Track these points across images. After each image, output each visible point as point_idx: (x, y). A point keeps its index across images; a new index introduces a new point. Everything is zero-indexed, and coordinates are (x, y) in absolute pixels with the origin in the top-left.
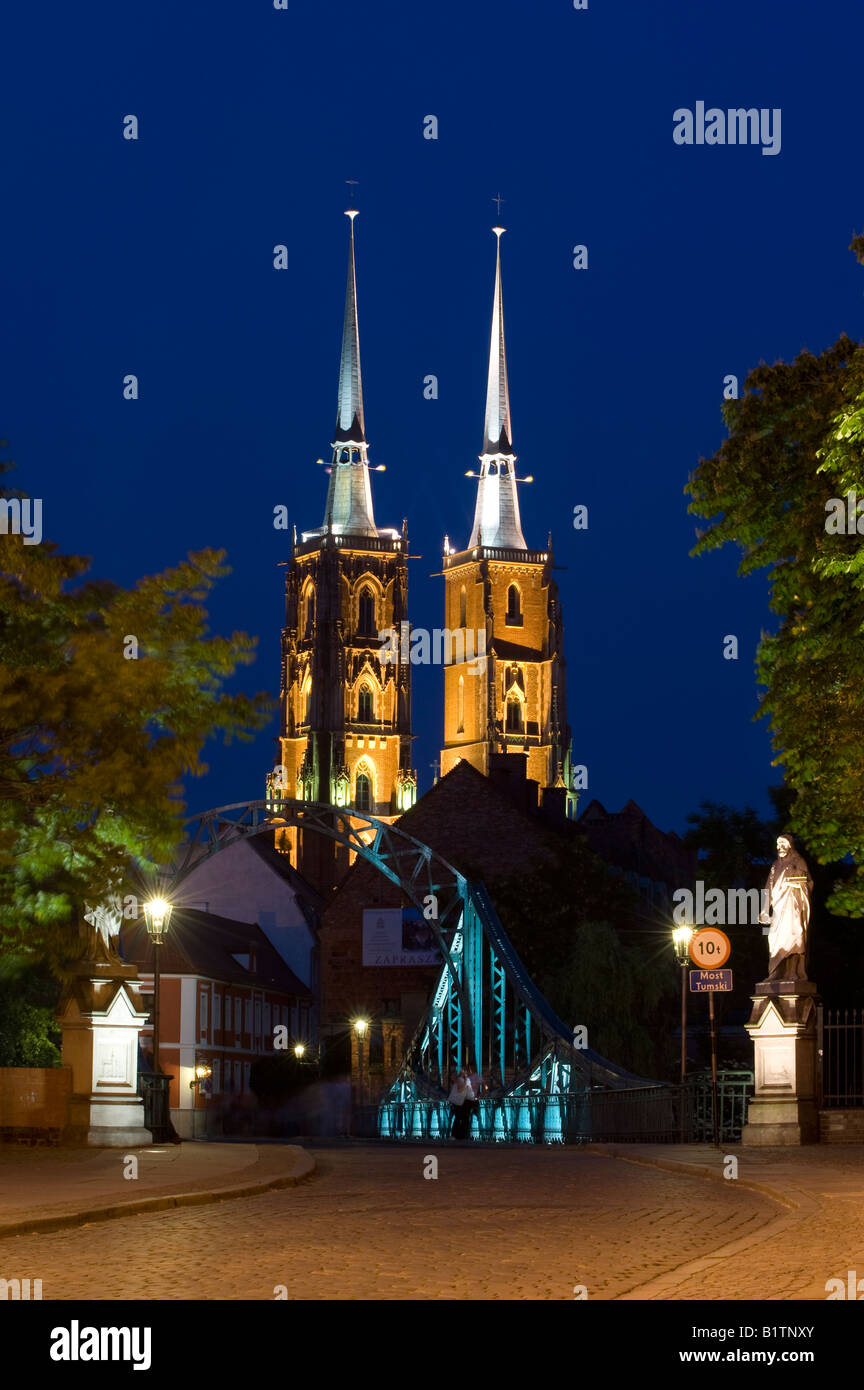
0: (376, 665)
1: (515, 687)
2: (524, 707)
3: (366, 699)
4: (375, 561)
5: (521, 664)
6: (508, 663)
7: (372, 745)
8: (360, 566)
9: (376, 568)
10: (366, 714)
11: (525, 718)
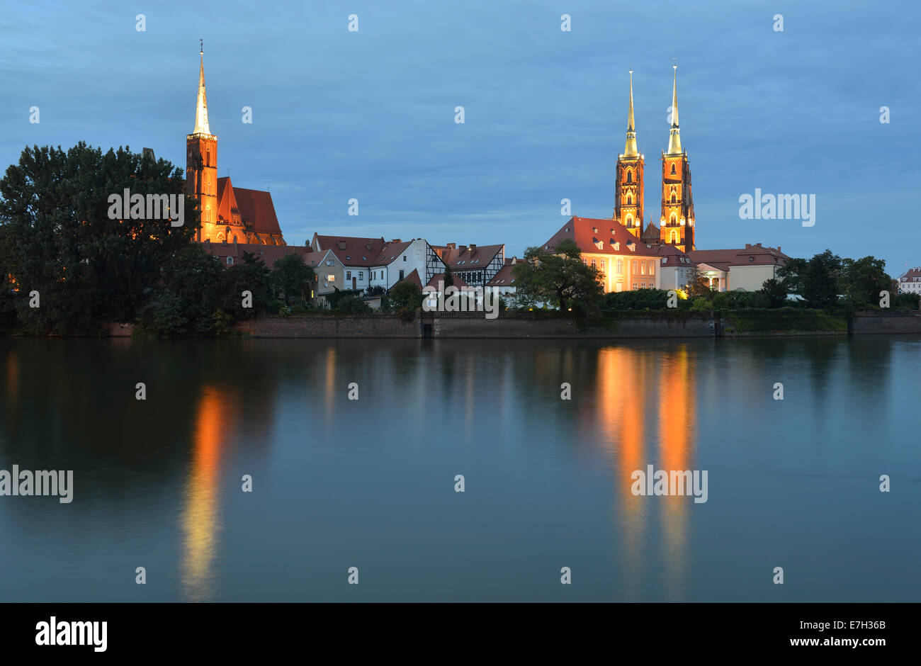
0: (632, 190)
1: (674, 191)
2: (677, 196)
3: (629, 199)
4: (632, 163)
5: (676, 185)
6: (671, 185)
7: (631, 210)
8: (627, 165)
9: (632, 165)
10: (629, 202)
11: (677, 199)
